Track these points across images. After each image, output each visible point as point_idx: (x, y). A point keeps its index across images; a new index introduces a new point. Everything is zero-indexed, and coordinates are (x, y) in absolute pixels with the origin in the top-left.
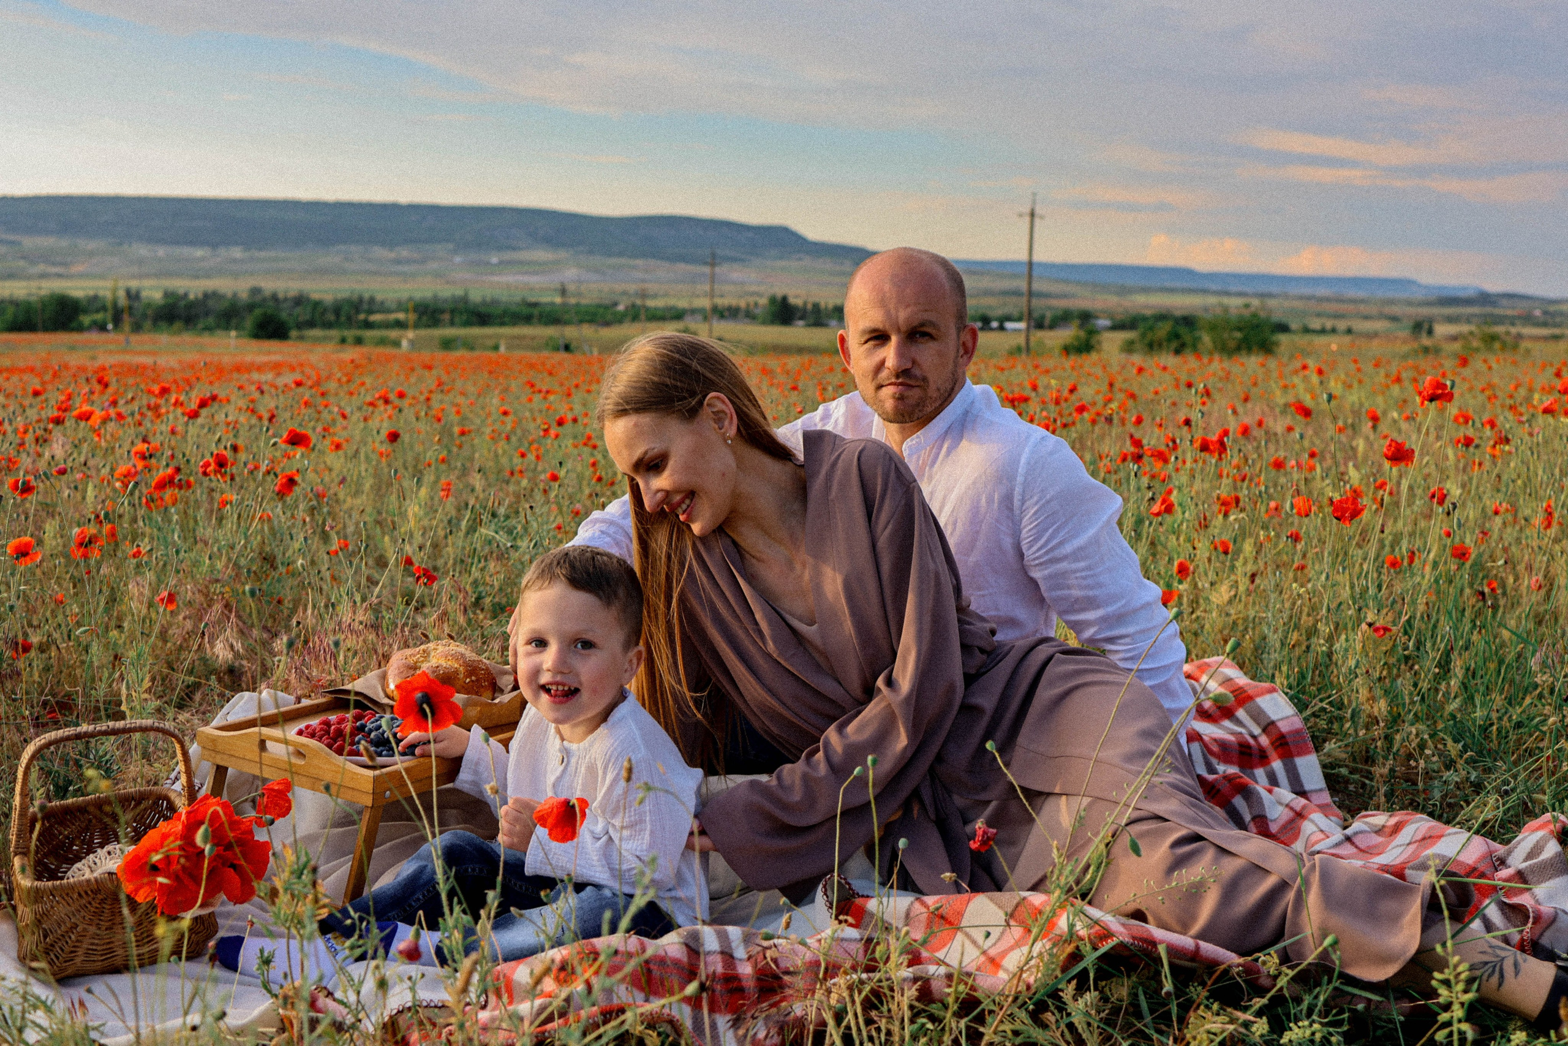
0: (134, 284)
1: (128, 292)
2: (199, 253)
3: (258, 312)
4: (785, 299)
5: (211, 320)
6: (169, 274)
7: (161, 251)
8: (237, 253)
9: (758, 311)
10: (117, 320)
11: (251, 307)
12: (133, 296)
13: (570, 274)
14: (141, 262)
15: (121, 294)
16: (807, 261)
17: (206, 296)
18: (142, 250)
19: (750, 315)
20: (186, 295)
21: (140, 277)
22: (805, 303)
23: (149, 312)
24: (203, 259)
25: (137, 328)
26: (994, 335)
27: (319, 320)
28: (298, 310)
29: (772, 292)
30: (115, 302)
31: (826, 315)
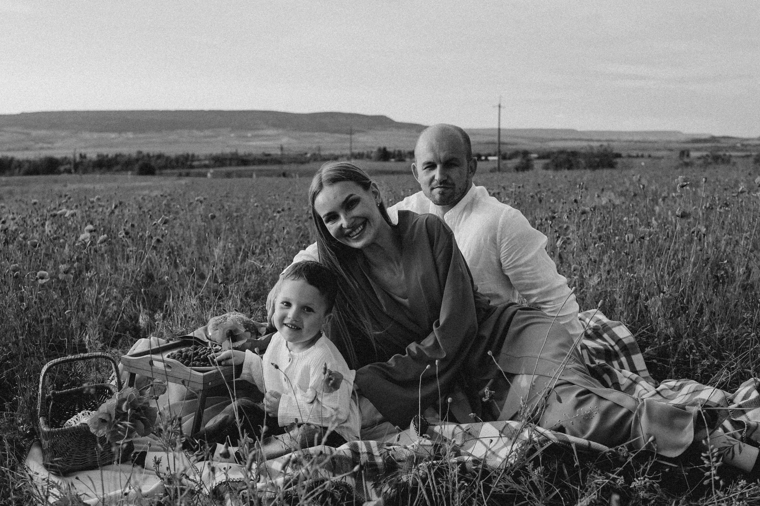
0: (83, 151)
1: (81, 155)
2: (113, 135)
3: (140, 162)
4: (385, 149)
5: (119, 167)
6: (100, 146)
7: (96, 135)
8: (130, 135)
9: (373, 155)
10: (76, 168)
11: (137, 160)
12: (83, 157)
13: (285, 141)
14: (86, 140)
15: (78, 156)
16: (395, 131)
17: (116, 155)
18: (87, 135)
19: (369, 157)
20: (107, 155)
21: (86, 148)
22: (394, 151)
23: (91, 164)
24: (115, 138)
25: (85, 172)
26: (484, 163)
27: (169, 165)
28: (159, 161)
29: (378, 145)
30: (75, 160)
31: (405, 156)
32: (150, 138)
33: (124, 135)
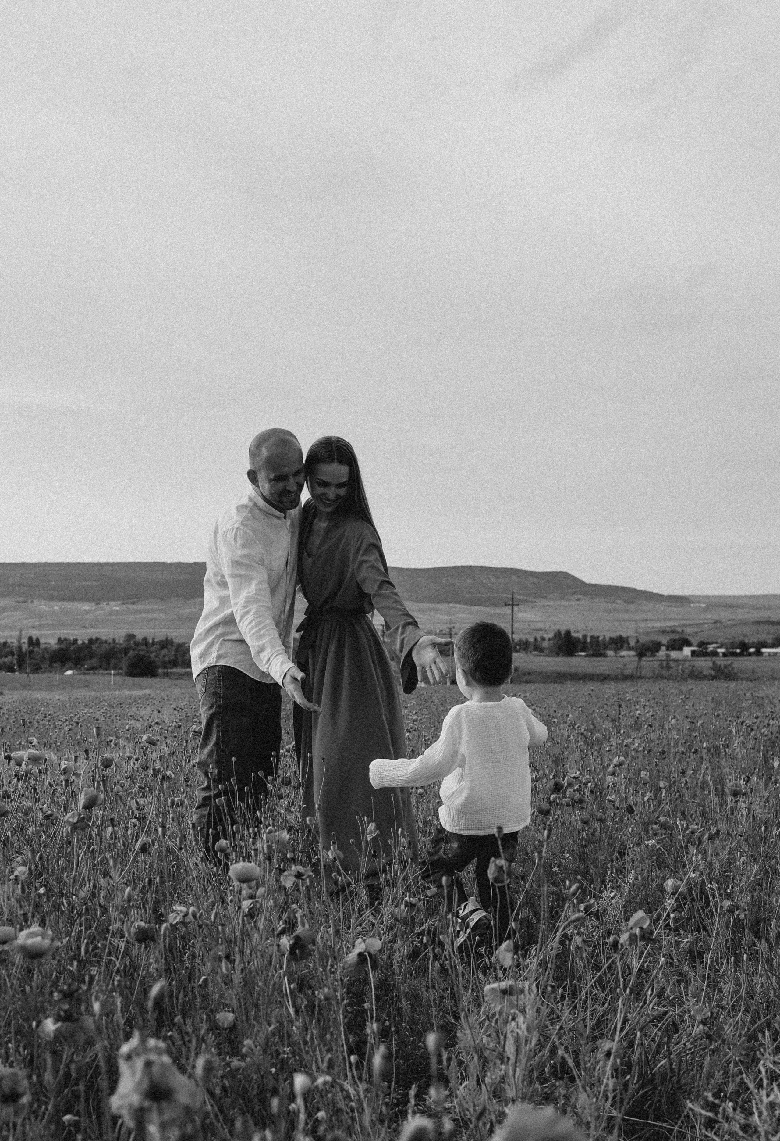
0: (35, 633)
1: (30, 639)
2: (86, 607)
3: (131, 653)
4: (568, 633)
5: (94, 661)
6: (63, 625)
7: (57, 606)
8: (115, 606)
9: (545, 644)
10: (21, 662)
11: (126, 651)
12: (34, 642)
14: (40, 616)
15: (25, 640)
16: (585, 602)
17: (91, 641)
18: (43, 606)
19: (537, 647)
20: (76, 641)
21: (41, 627)
22: (585, 636)
23: (47, 656)
24: (87, 612)
25: (36, 669)
26: (753, 658)
27: (180, 660)
28: (165, 651)
29: (557, 627)
30: (20, 648)
31: (606, 647)
32: (148, 611)
33: (104, 604)
